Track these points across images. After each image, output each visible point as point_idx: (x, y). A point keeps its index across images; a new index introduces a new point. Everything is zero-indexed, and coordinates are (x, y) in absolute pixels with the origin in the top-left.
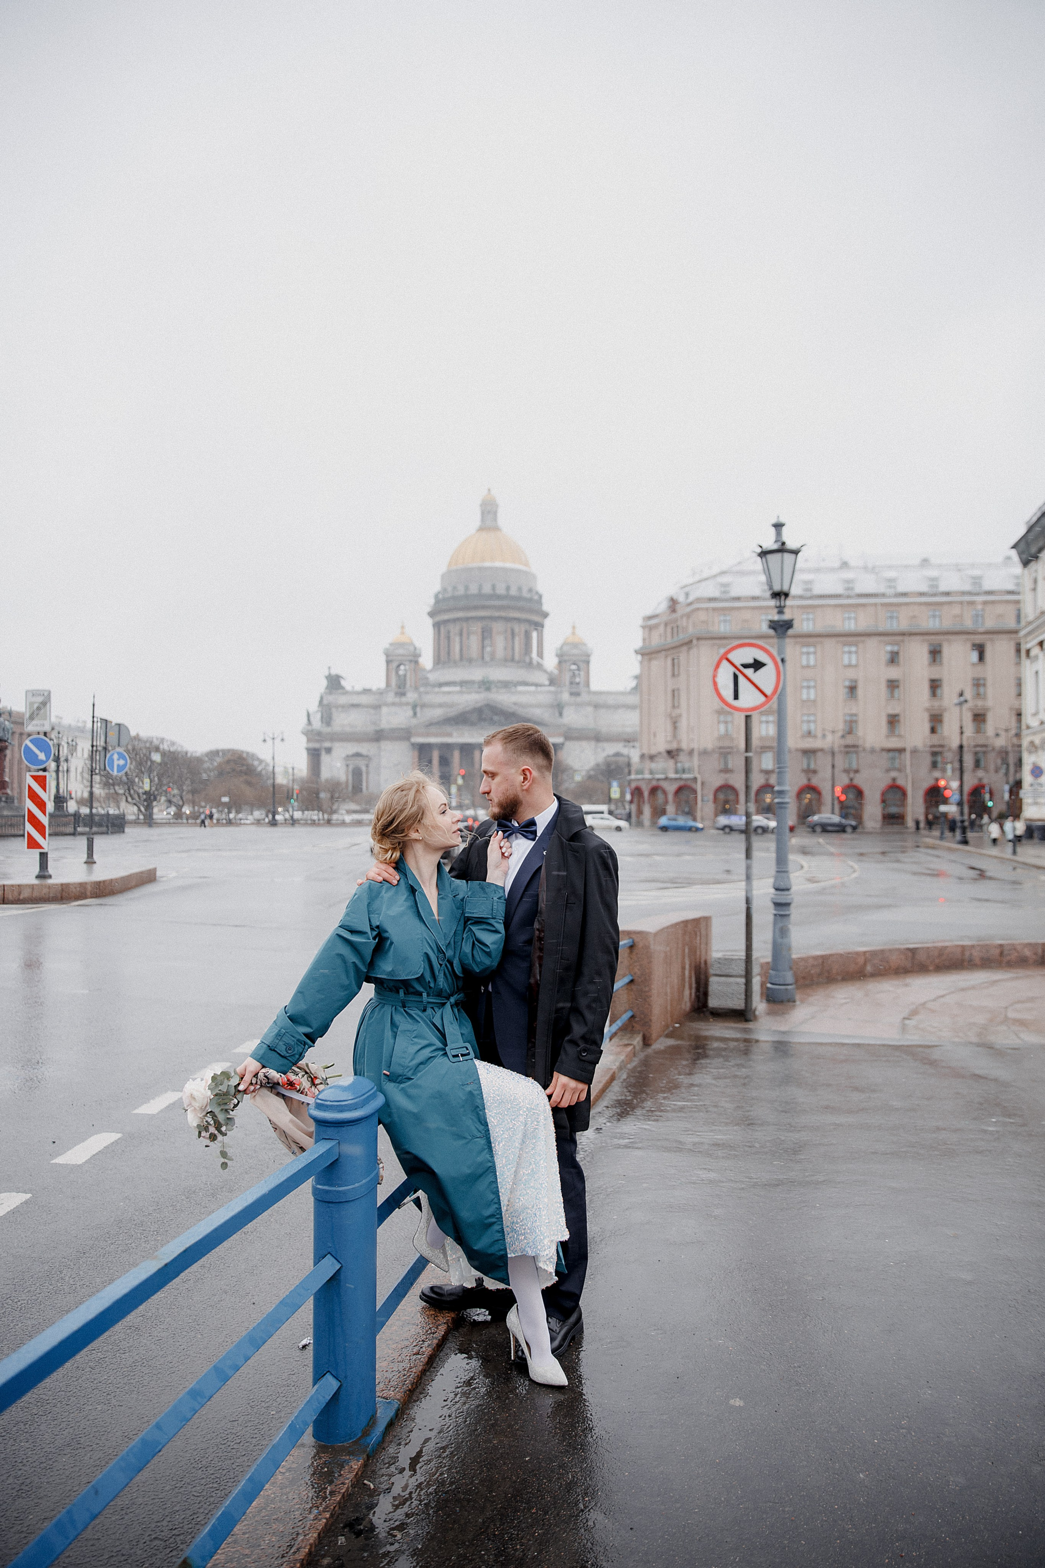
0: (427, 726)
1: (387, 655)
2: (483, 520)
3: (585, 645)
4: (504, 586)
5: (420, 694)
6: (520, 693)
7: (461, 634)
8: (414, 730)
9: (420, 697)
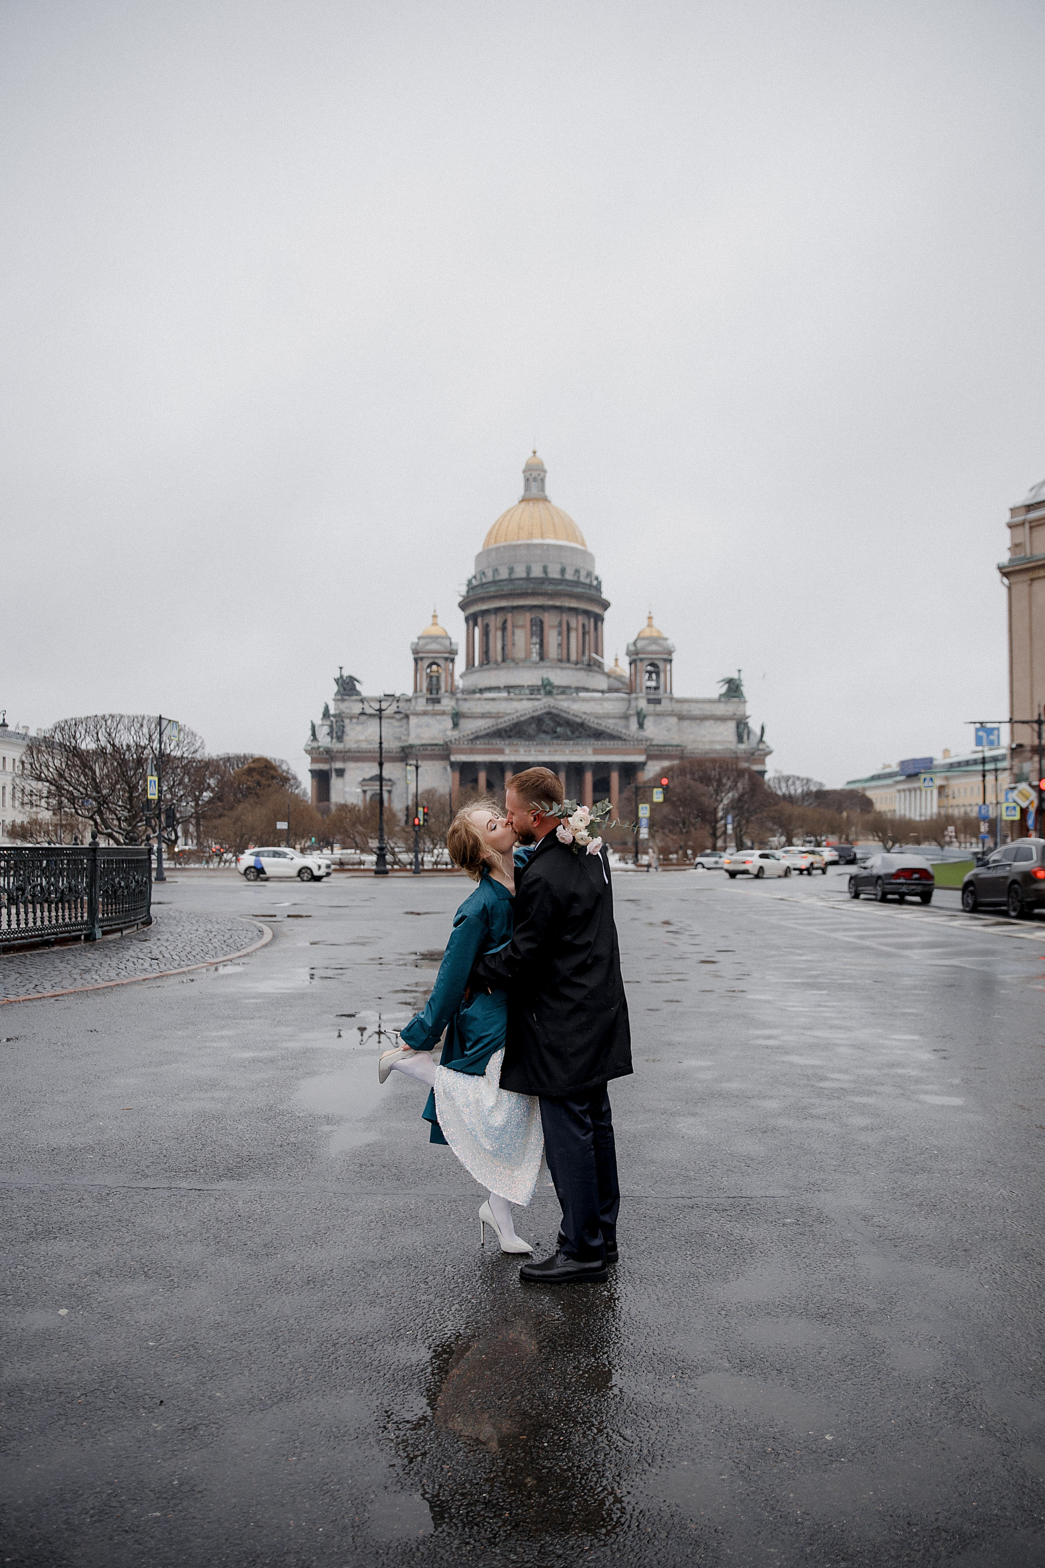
0: (472, 740)
1: (415, 652)
2: (527, 488)
3: (666, 639)
4: (558, 568)
5: (457, 700)
6: (584, 700)
7: (504, 629)
8: (453, 746)
9: (457, 703)
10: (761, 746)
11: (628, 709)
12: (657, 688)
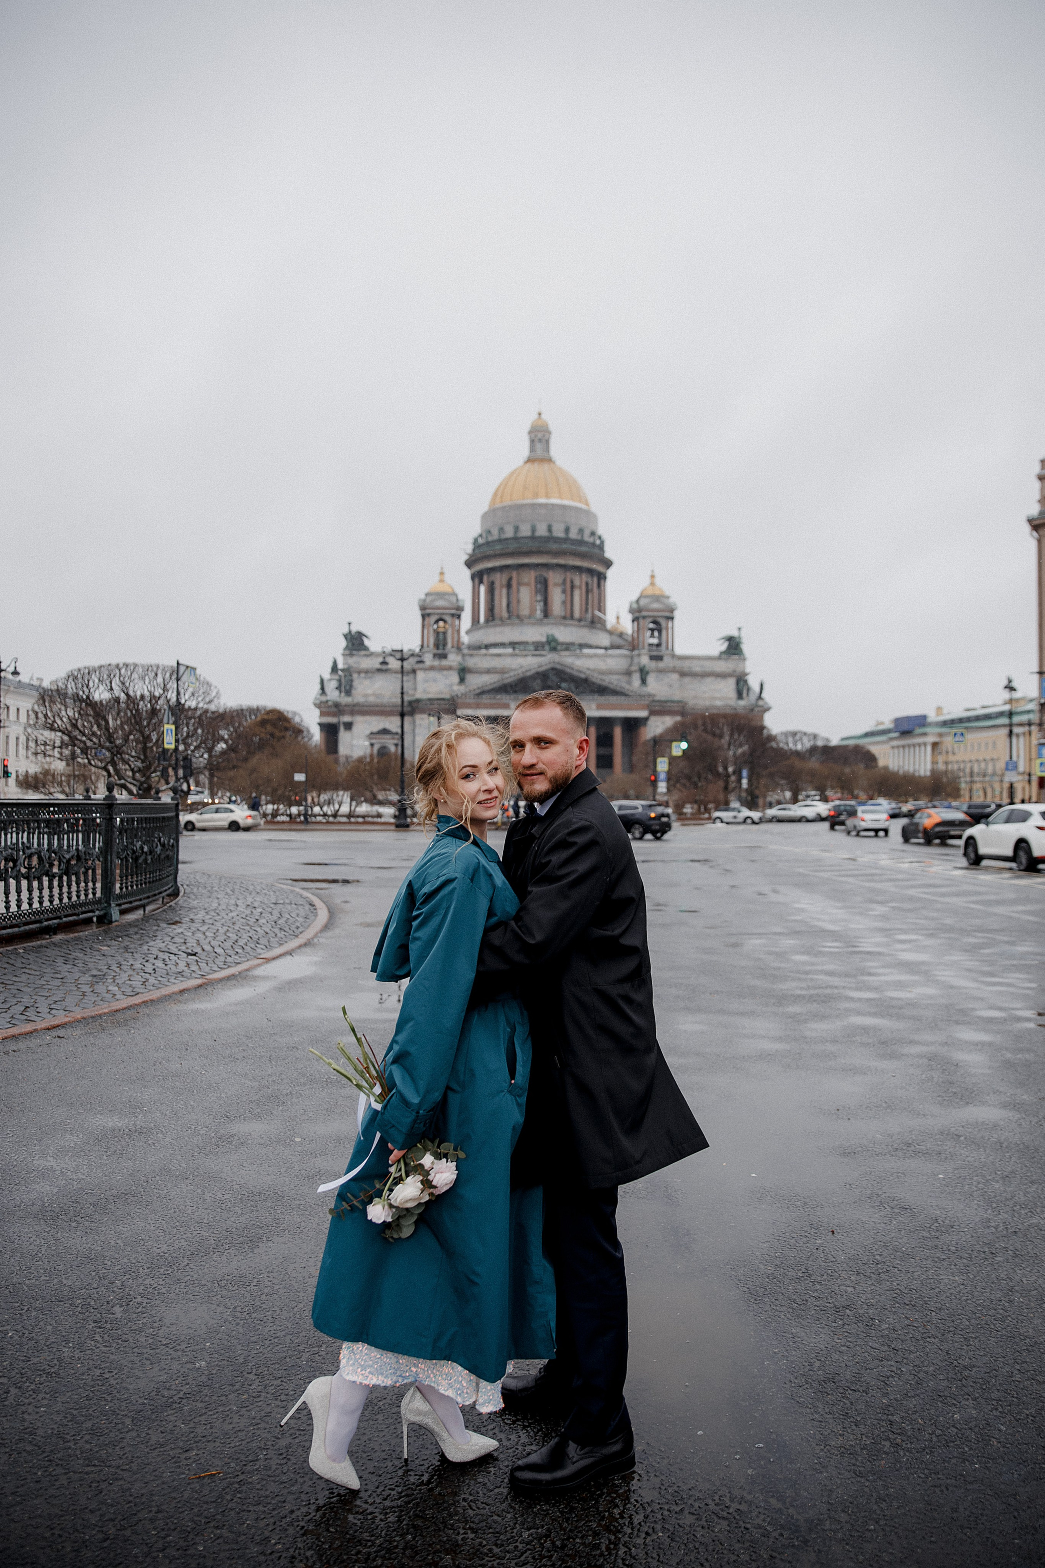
0: (478, 695)
1: (423, 608)
2: (532, 449)
3: (668, 597)
4: (563, 527)
5: (464, 655)
6: (588, 656)
7: (509, 586)
8: (459, 701)
9: (464, 660)
10: (760, 703)
11: (631, 665)
12: (659, 645)
